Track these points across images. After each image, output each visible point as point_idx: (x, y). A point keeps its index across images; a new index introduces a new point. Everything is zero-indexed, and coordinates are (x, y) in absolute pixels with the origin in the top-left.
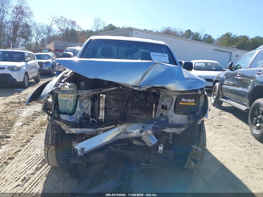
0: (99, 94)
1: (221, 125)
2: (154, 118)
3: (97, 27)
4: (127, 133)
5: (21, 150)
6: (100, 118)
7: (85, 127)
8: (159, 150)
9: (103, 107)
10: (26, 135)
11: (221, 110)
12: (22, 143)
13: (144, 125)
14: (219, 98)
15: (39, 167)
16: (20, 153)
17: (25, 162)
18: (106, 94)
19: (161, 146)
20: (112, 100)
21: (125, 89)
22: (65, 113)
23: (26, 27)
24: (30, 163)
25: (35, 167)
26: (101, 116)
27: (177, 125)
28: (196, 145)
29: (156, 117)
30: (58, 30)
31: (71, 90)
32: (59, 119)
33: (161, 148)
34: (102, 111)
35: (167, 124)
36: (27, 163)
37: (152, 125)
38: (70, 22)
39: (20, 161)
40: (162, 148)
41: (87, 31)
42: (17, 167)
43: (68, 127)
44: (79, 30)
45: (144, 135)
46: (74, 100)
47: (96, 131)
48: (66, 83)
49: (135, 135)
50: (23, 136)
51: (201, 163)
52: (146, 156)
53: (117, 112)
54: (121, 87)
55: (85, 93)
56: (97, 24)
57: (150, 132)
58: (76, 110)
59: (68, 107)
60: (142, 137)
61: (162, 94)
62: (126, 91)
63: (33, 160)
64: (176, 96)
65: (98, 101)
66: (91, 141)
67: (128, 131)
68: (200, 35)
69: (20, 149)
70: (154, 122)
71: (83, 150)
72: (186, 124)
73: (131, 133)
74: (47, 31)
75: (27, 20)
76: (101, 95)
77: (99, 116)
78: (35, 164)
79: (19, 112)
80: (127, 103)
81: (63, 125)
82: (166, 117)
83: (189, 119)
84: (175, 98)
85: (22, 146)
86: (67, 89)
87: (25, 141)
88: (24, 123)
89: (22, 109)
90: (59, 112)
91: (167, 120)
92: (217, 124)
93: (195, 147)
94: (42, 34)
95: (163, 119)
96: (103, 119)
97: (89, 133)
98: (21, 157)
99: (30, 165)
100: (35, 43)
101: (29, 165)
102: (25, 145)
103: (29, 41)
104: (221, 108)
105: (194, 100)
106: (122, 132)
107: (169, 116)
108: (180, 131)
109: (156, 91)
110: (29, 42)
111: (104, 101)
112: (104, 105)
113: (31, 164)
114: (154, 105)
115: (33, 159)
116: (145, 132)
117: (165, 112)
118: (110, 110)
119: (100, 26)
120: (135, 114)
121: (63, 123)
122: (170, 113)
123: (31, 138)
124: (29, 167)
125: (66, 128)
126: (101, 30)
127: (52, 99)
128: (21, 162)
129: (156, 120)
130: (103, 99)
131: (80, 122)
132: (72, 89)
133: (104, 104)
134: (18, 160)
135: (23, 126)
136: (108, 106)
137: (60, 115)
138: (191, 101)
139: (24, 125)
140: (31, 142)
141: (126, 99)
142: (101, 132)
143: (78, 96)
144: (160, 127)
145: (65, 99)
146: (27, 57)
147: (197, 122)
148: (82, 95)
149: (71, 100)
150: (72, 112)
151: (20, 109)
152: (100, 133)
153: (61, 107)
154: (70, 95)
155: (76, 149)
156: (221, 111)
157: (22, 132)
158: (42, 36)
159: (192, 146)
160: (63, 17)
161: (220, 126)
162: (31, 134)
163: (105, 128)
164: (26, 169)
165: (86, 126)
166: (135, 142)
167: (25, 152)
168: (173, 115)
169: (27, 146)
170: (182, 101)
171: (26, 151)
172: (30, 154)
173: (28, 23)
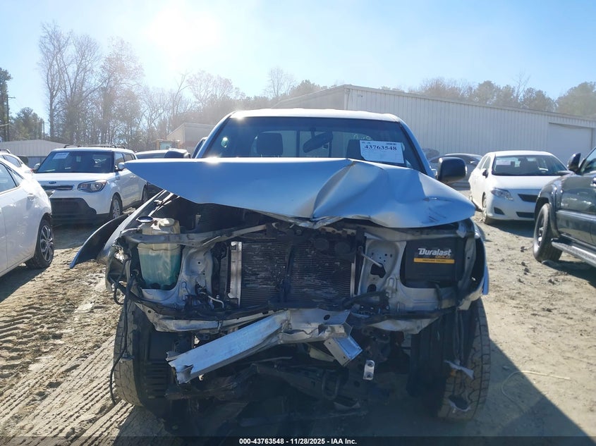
0: (229, 242)
1: (551, 307)
2: (354, 296)
3: (276, 89)
4: (292, 332)
5: (78, 365)
6: (231, 296)
7: (198, 318)
8: (365, 374)
9: (237, 271)
10: (95, 331)
11: (555, 271)
12: (84, 350)
13: (328, 313)
14: (551, 242)
15: (109, 406)
16: (75, 373)
17: (82, 394)
18: (244, 241)
19: (370, 365)
20: (257, 255)
21: (283, 229)
22: (155, 286)
23: (129, 99)
24: (90, 396)
25: (99, 406)
26: (234, 292)
27: (409, 312)
28: (458, 362)
29: (359, 294)
30: (194, 99)
31: (164, 235)
32: (141, 299)
33: (369, 369)
34: (235, 279)
35: (384, 311)
36: (84, 395)
37: (347, 313)
38: (218, 82)
39: (71, 390)
40: (373, 368)
41: (256, 98)
42: (62, 404)
43: (161, 316)
44: (238, 98)
45: (328, 338)
46: (172, 257)
47: (222, 327)
48: (155, 219)
49: (308, 336)
50: (89, 333)
51: (479, 406)
52: (337, 388)
53: (269, 282)
54: (274, 224)
55: (196, 239)
56: (276, 83)
57: (340, 330)
58: (179, 279)
59: (160, 272)
60: (324, 341)
61: (370, 239)
62: (285, 233)
63: (100, 389)
64: (405, 243)
65: (227, 257)
66: (206, 351)
67: (294, 327)
68: (516, 91)
69: (77, 363)
70: (352, 304)
71: (188, 369)
72: (432, 309)
73: (300, 331)
74: (171, 104)
75: (132, 82)
76: (233, 244)
77: (229, 291)
78: (102, 397)
79: (92, 281)
80: (289, 260)
81: (149, 312)
82: (383, 294)
83: (440, 298)
84: (401, 247)
85: (82, 357)
86: (156, 233)
87: (90, 344)
88: (97, 305)
89: (98, 274)
90: (143, 284)
91: (385, 301)
92: (542, 306)
93: (456, 366)
94: (161, 111)
95: (376, 299)
96: (237, 299)
97: (208, 332)
98: (75, 382)
99: (91, 401)
100: (148, 130)
101: (87, 401)
102: (88, 354)
103: (135, 126)
104: (558, 265)
105: (450, 251)
106: (280, 329)
107: (390, 292)
108: (418, 327)
109: (354, 231)
110: (134, 129)
111: (240, 257)
112: (240, 267)
113: (93, 399)
114: (353, 266)
115: (99, 386)
116: (329, 329)
117: (379, 282)
118: (253, 278)
119: (282, 87)
120: (308, 286)
121: (149, 309)
122: (391, 284)
123: (104, 338)
124: (86, 404)
125: (156, 320)
126: (285, 94)
127: (124, 254)
128: (72, 393)
129: (357, 300)
130: (238, 252)
131: (188, 306)
132: (166, 232)
133: (240, 263)
134: (69, 388)
135: (93, 312)
136: (250, 268)
137: (143, 290)
138: (442, 253)
139: (95, 310)
140: (101, 349)
141: (288, 250)
142: (234, 329)
143: (182, 247)
144: (366, 319)
145: (153, 254)
146: (120, 161)
147: (458, 304)
148: (191, 245)
149: (167, 257)
150: (169, 284)
151: (95, 275)
152: (231, 331)
153: (146, 272)
154: (164, 246)
155: (174, 368)
156: (557, 273)
157: (89, 325)
158: (160, 115)
159: (448, 364)
160: (204, 72)
161: (549, 310)
162: (105, 331)
163: (241, 320)
164: (81, 408)
165: (199, 314)
166: (314, 353)
167: (87, 370)
168: (399, 288)
169: (93, 356)
170: (420, 253)
171: (89, 367)
172: (95, 375)
173: (133, 90)
